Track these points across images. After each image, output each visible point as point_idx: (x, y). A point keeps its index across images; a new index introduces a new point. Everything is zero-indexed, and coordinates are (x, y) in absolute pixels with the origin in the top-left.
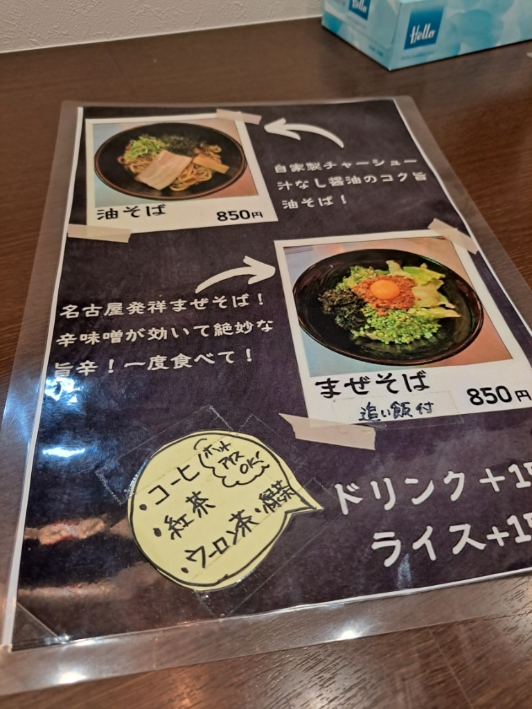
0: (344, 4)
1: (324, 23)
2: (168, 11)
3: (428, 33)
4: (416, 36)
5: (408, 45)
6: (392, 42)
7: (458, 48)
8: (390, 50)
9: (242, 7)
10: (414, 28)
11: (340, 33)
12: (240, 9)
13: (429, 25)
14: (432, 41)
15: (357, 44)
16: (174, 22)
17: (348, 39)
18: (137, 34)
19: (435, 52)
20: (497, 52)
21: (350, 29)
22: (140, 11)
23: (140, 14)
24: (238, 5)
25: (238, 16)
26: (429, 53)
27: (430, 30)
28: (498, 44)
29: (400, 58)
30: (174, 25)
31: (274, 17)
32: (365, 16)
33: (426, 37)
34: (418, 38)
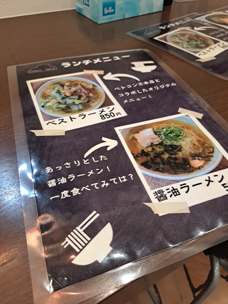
0: (81, 2)
1: (77, 10)
2: (16, 8)
3: (111, 10)
4: (106, 11)
5: (104, 15)
6: (98, 14)
7: (125, 16)
8: (98, 17)
9: (45, 6)
10: (105, 9)
11: (82, 13)
12: (44, 6)
13: (111, 7)
14: (113, 13)
15: (88, 16)
16: (19, 12)
17: (85, 15)
18: (5, 16)
19: (116, 17)
20: (140, 17)
21: (85, 11)
22: (5, 8)
23: (5, 9)
24: (43, 5)
25: (44, 9)
26: (113, 18)
27: (112, 9)
28: (141, 14)
29: (102, 20)
30: (19, 13)
31: (58, 9)
32: (88, 5)
33: (111, 12)
34: (108, 12)
